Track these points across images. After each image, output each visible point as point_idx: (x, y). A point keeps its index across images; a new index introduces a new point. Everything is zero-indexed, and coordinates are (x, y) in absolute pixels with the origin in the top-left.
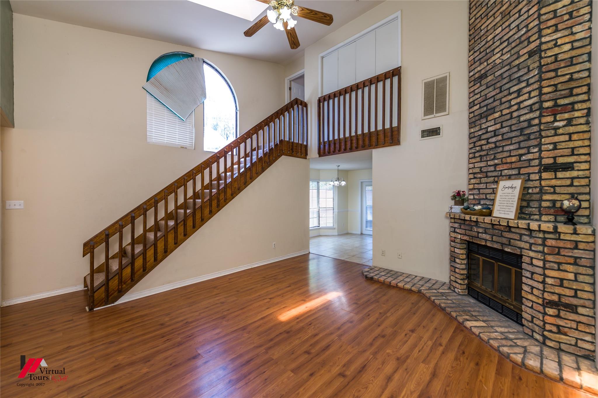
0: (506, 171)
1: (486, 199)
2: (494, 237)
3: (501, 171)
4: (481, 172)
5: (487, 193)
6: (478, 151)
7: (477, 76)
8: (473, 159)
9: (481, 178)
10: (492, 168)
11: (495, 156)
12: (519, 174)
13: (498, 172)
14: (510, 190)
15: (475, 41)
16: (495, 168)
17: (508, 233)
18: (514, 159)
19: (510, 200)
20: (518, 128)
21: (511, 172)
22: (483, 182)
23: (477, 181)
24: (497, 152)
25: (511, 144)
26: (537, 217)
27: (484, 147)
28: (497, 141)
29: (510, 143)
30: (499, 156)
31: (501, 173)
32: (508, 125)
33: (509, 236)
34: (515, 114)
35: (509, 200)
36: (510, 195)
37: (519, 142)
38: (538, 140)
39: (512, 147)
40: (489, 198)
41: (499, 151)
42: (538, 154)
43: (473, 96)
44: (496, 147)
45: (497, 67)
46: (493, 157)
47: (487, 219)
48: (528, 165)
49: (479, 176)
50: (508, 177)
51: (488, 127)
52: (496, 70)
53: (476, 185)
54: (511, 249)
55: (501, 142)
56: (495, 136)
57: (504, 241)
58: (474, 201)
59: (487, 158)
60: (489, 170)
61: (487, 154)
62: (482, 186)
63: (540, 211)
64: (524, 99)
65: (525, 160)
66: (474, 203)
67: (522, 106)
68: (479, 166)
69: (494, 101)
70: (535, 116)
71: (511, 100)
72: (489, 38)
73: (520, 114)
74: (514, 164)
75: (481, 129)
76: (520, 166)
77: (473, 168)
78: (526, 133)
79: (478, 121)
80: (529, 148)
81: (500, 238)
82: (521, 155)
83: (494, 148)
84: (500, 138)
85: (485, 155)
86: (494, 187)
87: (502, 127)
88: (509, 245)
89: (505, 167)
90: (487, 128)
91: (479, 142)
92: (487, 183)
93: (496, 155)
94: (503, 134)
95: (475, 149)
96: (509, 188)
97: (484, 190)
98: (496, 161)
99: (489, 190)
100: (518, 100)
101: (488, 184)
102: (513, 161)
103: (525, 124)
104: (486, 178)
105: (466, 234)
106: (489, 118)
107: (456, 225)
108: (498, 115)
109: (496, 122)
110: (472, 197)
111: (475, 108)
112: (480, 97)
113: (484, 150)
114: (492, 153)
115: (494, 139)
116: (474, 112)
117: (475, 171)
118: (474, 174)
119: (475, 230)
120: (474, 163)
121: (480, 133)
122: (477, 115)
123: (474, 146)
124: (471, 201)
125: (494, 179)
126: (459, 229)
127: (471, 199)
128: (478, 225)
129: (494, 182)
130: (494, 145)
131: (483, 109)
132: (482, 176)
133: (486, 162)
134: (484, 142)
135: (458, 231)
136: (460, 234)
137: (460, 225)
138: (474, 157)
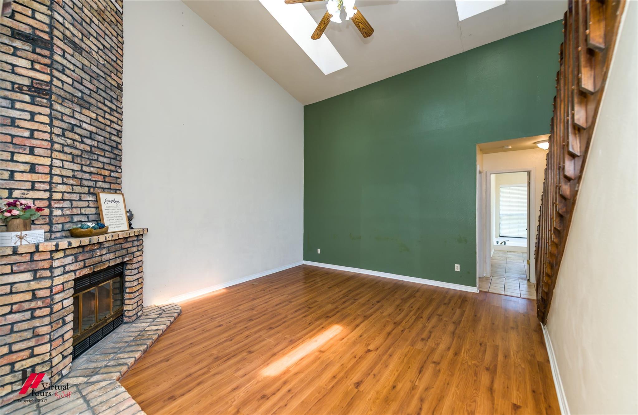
0: (100, 183)
1: (81, 214)
4: (74, 177)
5: (82, 206)
6: (68, 146)
7: (68, 33)
8: (61, 154)
9: (73, 185)
10: (88, 176)
12: (110, 188)
13: (93, 182)
14: (114, 204)
16: (91, 176)
17: (126, 244)
19: (118, 213)
20: (110, 145)
21: (104, 186)
22: (77, 191)
23: (69, 189)
24: (91, 158)
25: (104, 156)
27: (77, 145)
28: (92, 146)
30: (95, 164)
31: (97, 184)
32: (103, 135)
34: (108, 129)
35: (116, 213)
36: (114, 208)
37: (111, 159)
39: (105, 160)
40: (85, 213)
41: (94, 158)
43: (59, 55)
44: (91, 152)
45: (93, 59)
46: (88, 162)
48: (116, 182)
49: (71, 182)
50: (103, 190)
51: (83, 121)
52: (93, 62)
53: (66, 194)
54: (129, 257)
55: (96, 149)
56: (90, 138)
58: (63, 218)
59: (81, 160)
60: (84, 177)
61: (81, 156)
62: (75, 197)
65: (113, 177)
66: (63, 222)
67: (112, 125)
68: (71, 168)
69: (91, 96)
71: (106, 112)
73: (111, 132)
74: (107, 177)
75: (73, 117)
76: (112, 181)
77: (60, 167)
78: (115, 152)
80: (117, 167)
82: (111, 171)
83: (89, 152)
84: (95, 144)
85: (78, 156)
86: (88, 199)
87: (97, 133)
89: (100, 178)
90: (81, 121)
91: (71, 133)
92: (80, 193)
93: (91, 161)
94: (98, 142)
95: (65, 141)
96: (112, 201)
98: (92, 169)
99: (84, 202)
100: (110, 118)
101: (82, 195)
102: (106, 174)
103: (115, 145)
104: (79, 187)
105: (85, 267)
106: (85, 111)
107: (69, 259)
108: (94, 116)
109: (92, 123)
110: (59, 212)
111: (64, 78)
112: (74, 71)
113: (76, 148)
114: (86, 157)
115: (89, 141)
116: (63, 82)
117: (64, 173)
118: (63, 176)
119: (99, 254)
120: (62, 161)
121: (73, 121)
122: (68, 93)
123: (63, 135)
124: (57, 218)
125: (89, 190)
126: (74, 264)
127: (57, 216)
128: (102, 246)
129: (89, 193)
130: (88, 149)
131: (77, 91)
132: (75, 183)
133: (80, 166)
134: (77, 137)
135: (72, 268)
136: (74, 271)
137: (76, 256)
138: (62, 152)
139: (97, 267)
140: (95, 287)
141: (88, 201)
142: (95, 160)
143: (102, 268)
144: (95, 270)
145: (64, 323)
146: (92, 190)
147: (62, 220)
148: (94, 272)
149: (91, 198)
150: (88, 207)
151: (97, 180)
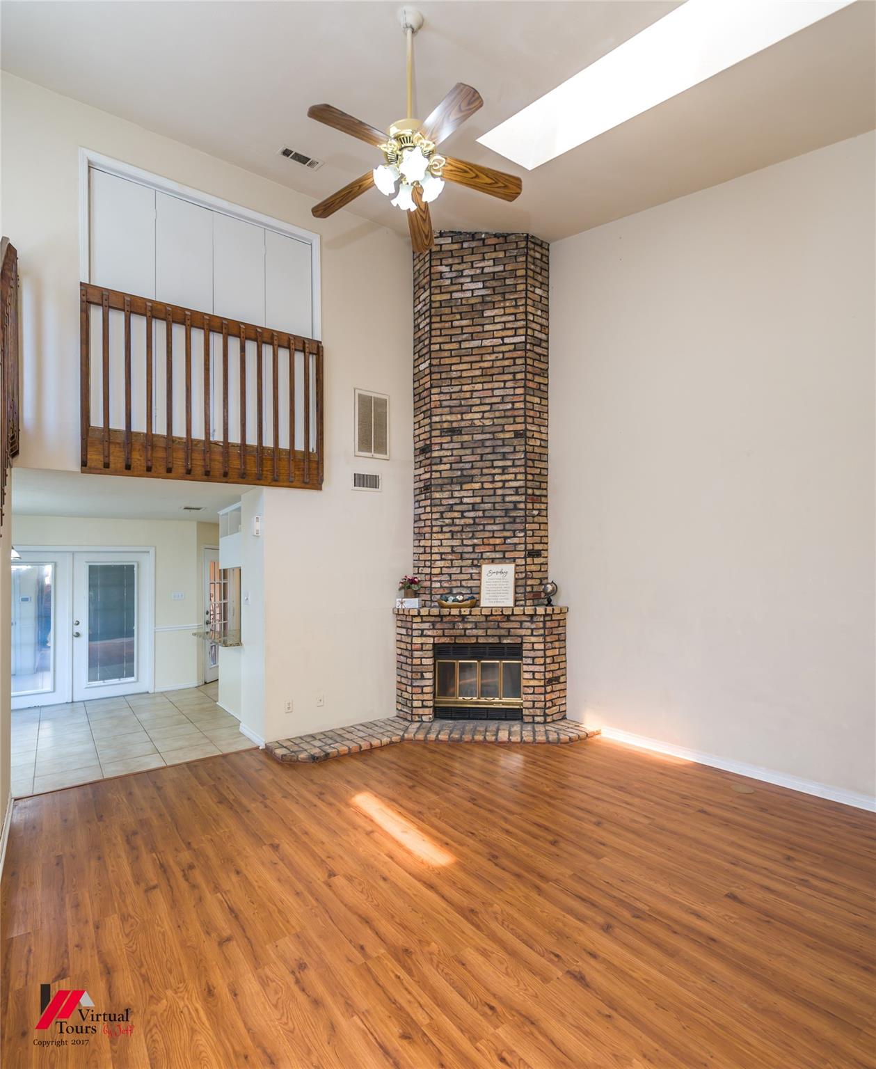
0: (488, 554)
1: (461, 586)
2: (489, 631)
3: (482, 553)
4: (453, 552)
5: (463, 579)
6: (447, 525)
7: (445, 425)
8: (439, 535)
9: (452, 560)
10: (470, 549)
11: (473, 535)
12: (504, 557)
13: (477, 554)
14: (500, 576)
15: (441, 379)
16: (474, 549)
17: (507, 623)
18: (498, 541)
19: (503, 586)
20: (502, 508)
21: (494, 555)
22: (457, 565)
23: (448, 564)
24: (475, 530)
25: (494, 524)
26: (522, 603)
27: (457, 521)
28: (476, 517)
29: (492, 522)
30: (478, 535)
31: (482, 556)
32: (490, 502)
33: (508, 626)
34: (499, 492)
35: (501, 586)
36: (500, 580)
37: (504, 524)
38: (524, 525)
39: (495, 528)
40: (465, 585)
41: (479, 529)
42: (524, 538)
43: (438, 450)
44: (475, 523)
45: (476, 428)
46: (470, 535)
47: (476, 611)
48: (513, 549)
49: (450, 557)
50: (491, 561)
51: (464, 497)
52: (476, 432)
54: (511, 640)
55: (481, 519)
56: (474, 510)
57: (503, 632)
59: (461, 535)
60: (465, 550)
61: (462, 531)
62: (453, 570)
63: (525, 596)
64: (510, 478)
65: (510, 544)
67: (507, 485)
68: (450, 544)
69: (472, 468)
70: (521, 500)
71: (495, 474)
72: (465, 388)
73: (505, 493)
74: (498, 546)
75: (452, 497)
76: (506, 550)
77: (438, 545)
78: (511, 515)
79: (448, 486)
80: (514, 531)
81: (498, 630)
82: (505, 538)
83: (472, 524)
84: (480, 514)
85: (458, 532)
86: (471, 571)
87: (483, 502)
88: (509, 635)
89: (487, 548)
90: (461, 498)
91: (449, 513)
92: (461, 567)
93: (475, 533)
94: (484, 511)
95: (444, 522)
96: (497, 572)
97: (459, 576)
98: (475, 541)
99: (465, 575)
100: (504, 478)
101: (463, 568)
102: (497, 543)
103: (511, 506)
104: (460, 561)
105: (444, 636)
106: (465, 487)
107: (426, 626)
108: (477, 486)
109: (475, 495)
110: (438, 585)
111: (442, 467)
112: (452, 455)
113: (456, 525)
114: (469, 530)
115: (472, 514)
116: (440, 471)
117: (442, 550)
118: (441, 554)
119: (461, 627)
120: (441, 540)
121: (451, 502)
122: (447, 478)
123: (442, 517)
124: (436, 590)
125: (472, 562)
126: (431, 631)
127: (436, 588)
128: (466, 620)
129: (473, 566)
130: (471, 521)
131: (455, 472)
132: (454, 558)
133: (460, 541)
134: (456, 515)
135: (429, 633)
136: (434, 637)
137: (433, 623)
138: (442, 532)
139: (459, 640)
140: (476, 661)
141: (471, 574)
142: (481, 531)
143: (466, 642)
144: (457, 641)
145: (422, 678)
146: (475, 562)
147: (441, 591)
148: (455, 643)
149: (474, 571)
150: (472, 579)
151: (482, 551)
